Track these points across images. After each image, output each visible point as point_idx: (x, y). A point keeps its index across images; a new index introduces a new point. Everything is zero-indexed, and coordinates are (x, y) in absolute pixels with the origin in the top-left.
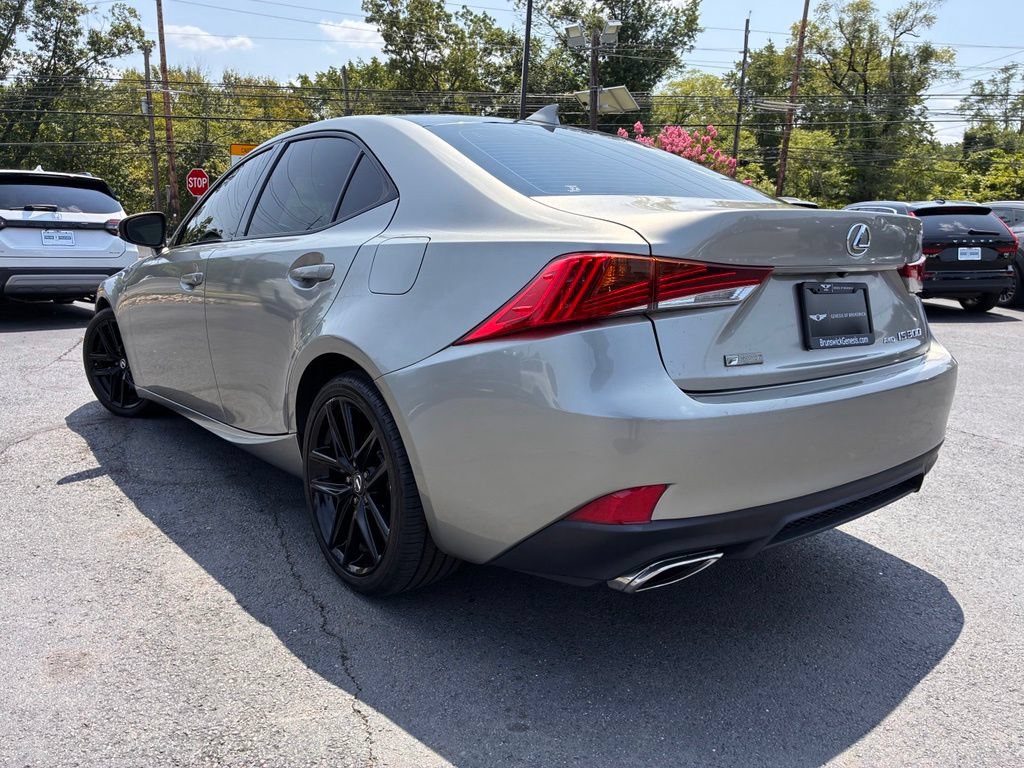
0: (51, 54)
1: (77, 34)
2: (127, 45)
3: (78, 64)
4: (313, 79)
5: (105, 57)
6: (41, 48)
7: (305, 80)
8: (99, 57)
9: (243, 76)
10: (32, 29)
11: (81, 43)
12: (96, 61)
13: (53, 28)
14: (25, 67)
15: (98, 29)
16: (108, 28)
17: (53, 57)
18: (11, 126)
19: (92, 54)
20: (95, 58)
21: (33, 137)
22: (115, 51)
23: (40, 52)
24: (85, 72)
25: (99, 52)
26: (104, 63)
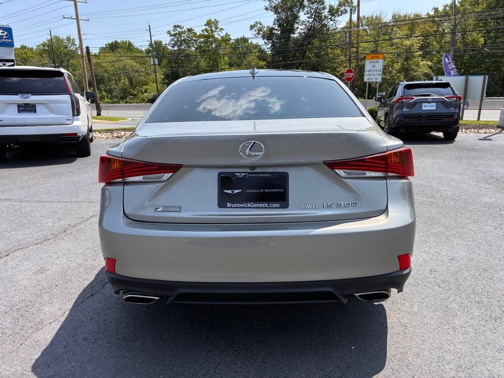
0: (313, 19)
1: (324, 8)
2: (345, 9)
3: (324, 22)
4: (441, 9)
5: (335, 17)
6: (309, 18)
7: (436, 10)
8: (333, 18)
9: (402, 14)
10: (306, 9)
11: (326, 13)
12: (331, 20)
13: (315, 8)
14: (303, 27)
15: (332, 5)
16: (337, 3)
17: (313, 21)
18: (295, 54)
19: (330, 17)
20: (331, 18)
21: (303, 58)
22: (340, 13)
23: (309, 19)
24: (326, 25)
25: (333, 15)
26: (334, 20)
